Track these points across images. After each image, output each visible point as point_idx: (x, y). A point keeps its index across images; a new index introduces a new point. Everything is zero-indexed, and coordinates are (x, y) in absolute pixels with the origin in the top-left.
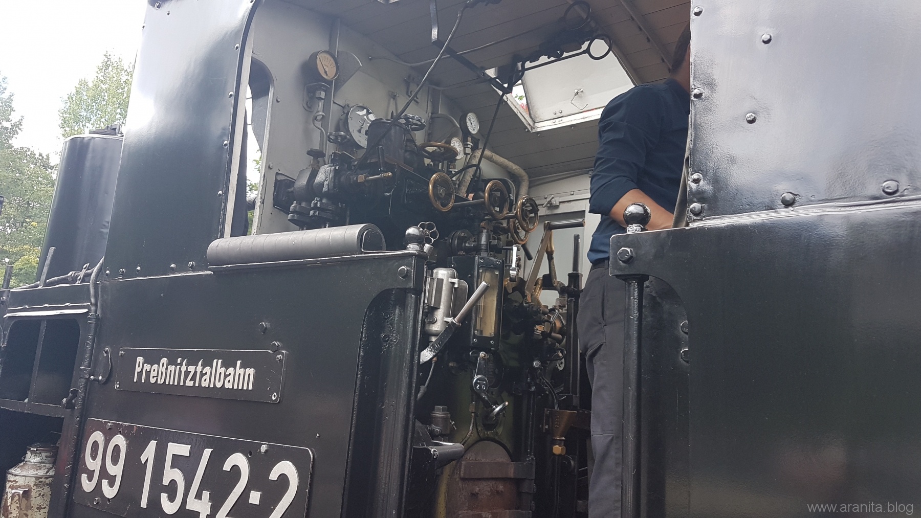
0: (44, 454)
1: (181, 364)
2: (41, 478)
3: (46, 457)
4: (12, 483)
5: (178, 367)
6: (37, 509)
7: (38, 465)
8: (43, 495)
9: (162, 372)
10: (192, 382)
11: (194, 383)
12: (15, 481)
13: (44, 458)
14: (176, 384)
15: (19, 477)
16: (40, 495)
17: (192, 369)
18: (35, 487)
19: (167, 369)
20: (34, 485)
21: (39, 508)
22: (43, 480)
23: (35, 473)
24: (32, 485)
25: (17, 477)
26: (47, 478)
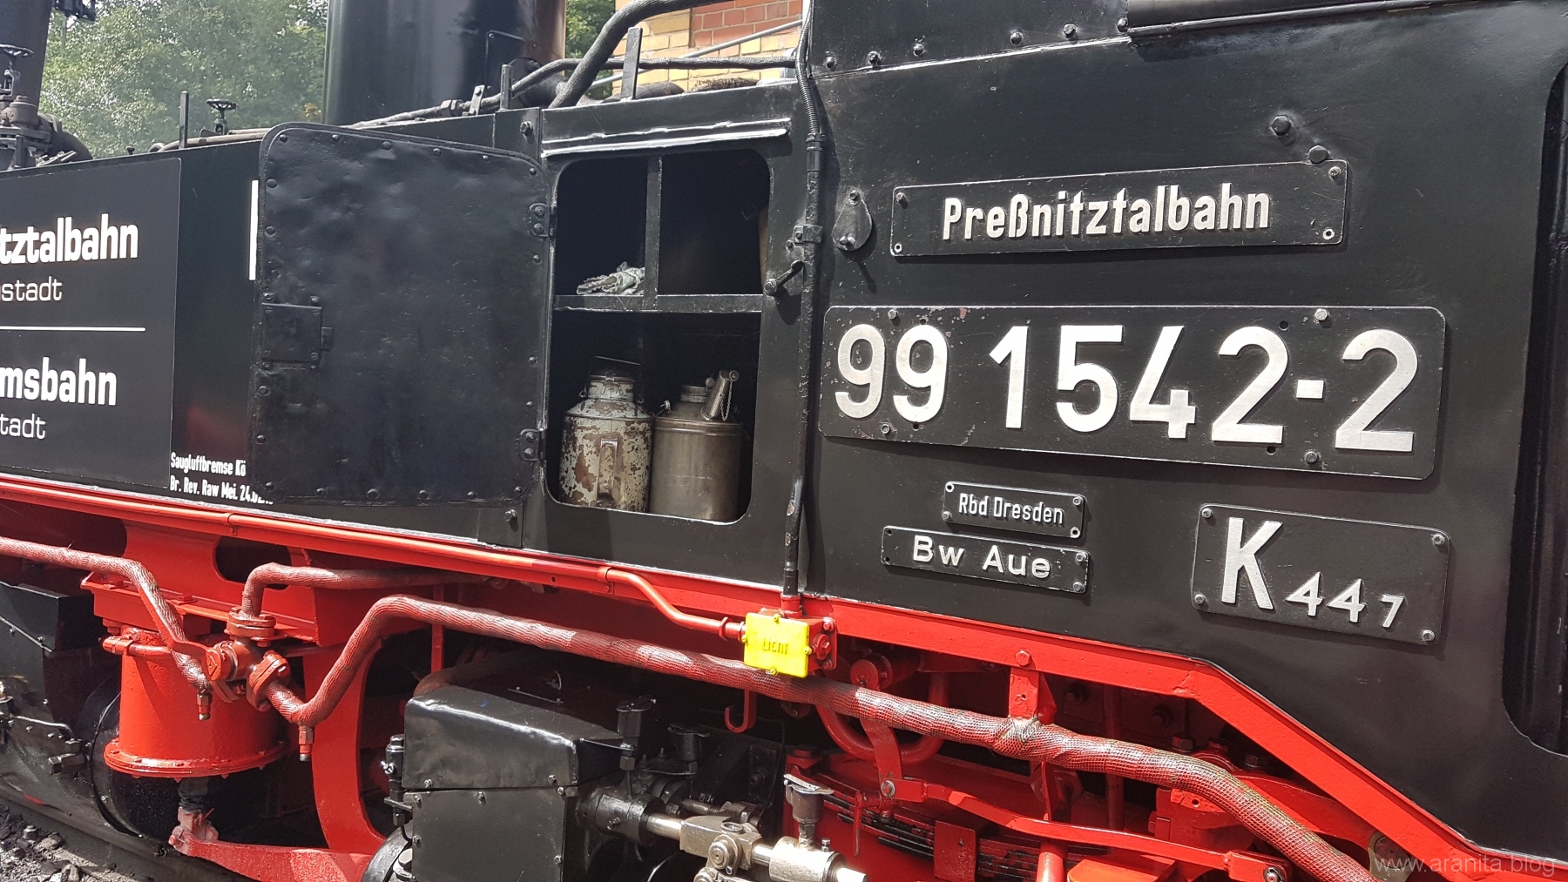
0: (624, 387)
1: (1068, 202)
2: (633, 422)
3: (627, 391)
4: (590, 432)
5: (1061, 207)
6: (632, 469)
7: (619, 403)
8: (637, 449)
9: (1018, 218)
10: (1104, 227)
11: (1110, 228)
12: (594, 427)
13: (625, 393)
14: (1059, 232)
15: (600, 421)
16: (633, 448)
17: (1101, 206)
18: (626, 437)
19: (1030, 212)
20: (625, 433)
21: (634, 469)
22: (635, 425)
23: (622, 414)
24: (622, 434)
25: (598, 422)
26: (639, 423)
